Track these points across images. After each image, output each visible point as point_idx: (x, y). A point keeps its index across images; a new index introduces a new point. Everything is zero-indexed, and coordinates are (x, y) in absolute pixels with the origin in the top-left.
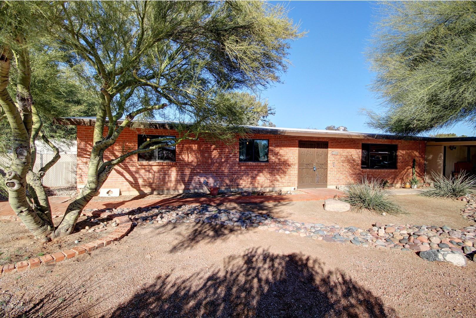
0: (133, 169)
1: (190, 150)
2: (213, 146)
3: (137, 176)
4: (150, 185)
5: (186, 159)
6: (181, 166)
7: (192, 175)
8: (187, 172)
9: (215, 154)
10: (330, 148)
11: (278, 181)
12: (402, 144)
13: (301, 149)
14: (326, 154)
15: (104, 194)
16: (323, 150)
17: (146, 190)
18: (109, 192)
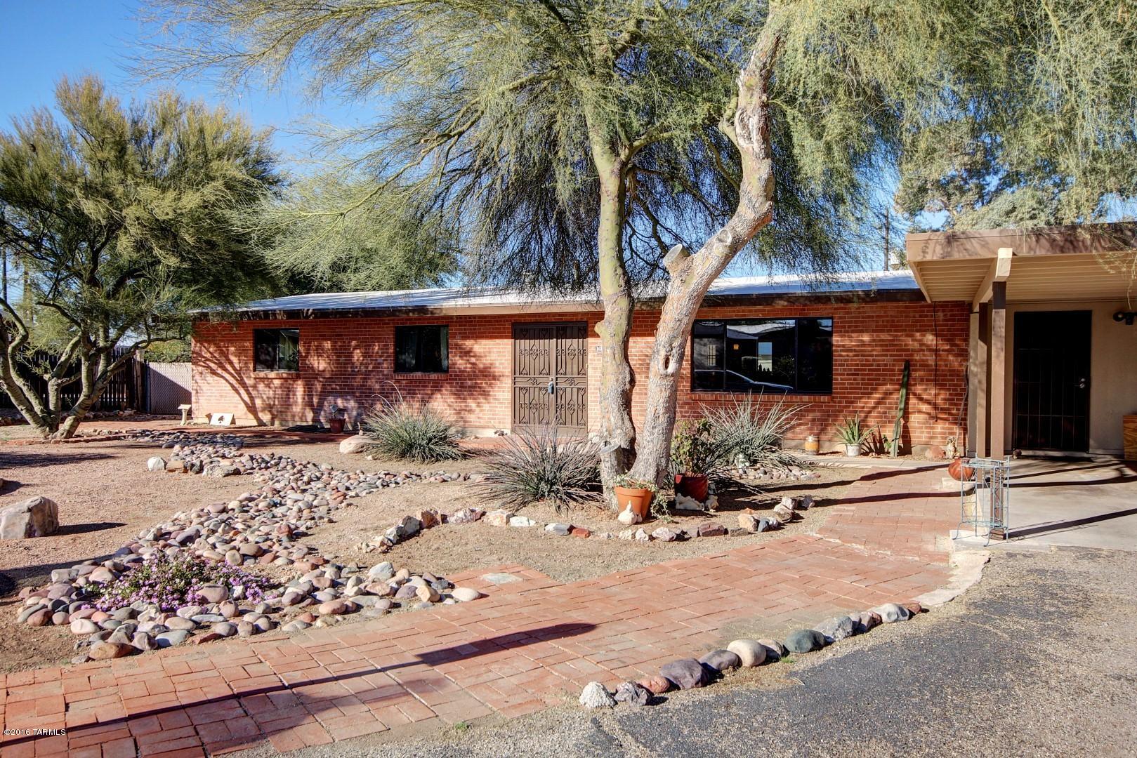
0: (249, 382)
1: (320, 352)
2: (354, 343)
3: (254, 393)
4: (270, 408)
5: (316, 365)
6: (310, 376)
7: (324, 395)
8: (318, 386)
9: (357, 355)
10: (593, 336)
11: (470, 411)
12: (848, 313)
13: (517, 341)
14: (584, 352)
15: (215, 421)
16: (574, 343)
17: (266, 417)
18: (221, 419)
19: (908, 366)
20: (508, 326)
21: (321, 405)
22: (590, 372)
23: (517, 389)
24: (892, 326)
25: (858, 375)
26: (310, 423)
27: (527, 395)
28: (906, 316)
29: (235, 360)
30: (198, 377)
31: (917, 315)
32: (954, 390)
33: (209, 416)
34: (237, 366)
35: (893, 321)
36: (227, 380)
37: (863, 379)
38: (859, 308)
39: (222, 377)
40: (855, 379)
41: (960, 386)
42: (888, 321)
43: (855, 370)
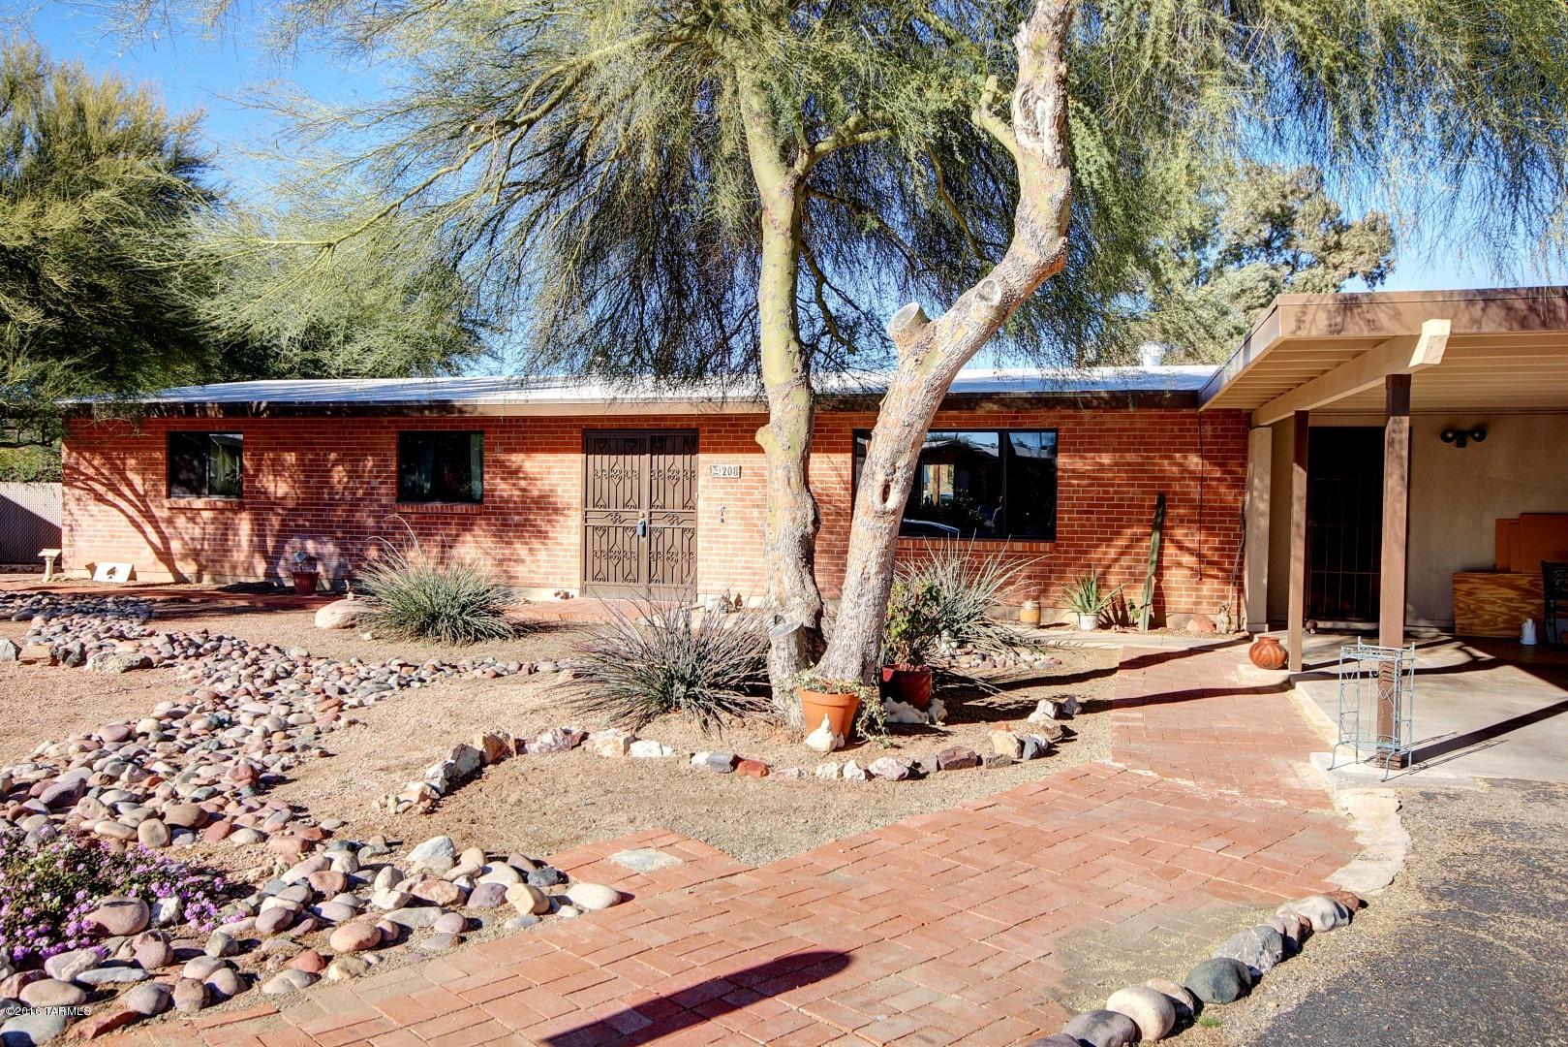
0: (161, 514)
1: (277, 469)
2: (333, 456)
3: (168, 531)
4: (195, 554)
5: (272, 489)
6: (262, 507)
7: (283, 536)
8: (275, 522)
9: (339, 474)
10: (706, 451)
11: (520, 561)
12: (1079, 424)
13: (591, 457)
14: (692, 475)
15: (101, 576)
16: (677, 462)
17: (188, 569)
18: (112, 572)
19: (1162, 501)
20: (577, 434)
21: (279, 550)
22: (701, 505)
23: (590, 530)
24: (1140, 444)
25: (1092, 512)
26: (262, 579)
27: (605, 537)
28: (1161, 430)
29: (136, 479)
30: (72, 506)
31: (1176, 428)
32: (1225, 536)
33: (92, 568)
34: (141, 490)
35: (1143, 437)
36: (122, 511)
37: (1099, 519)
38: (1095, 417)
39: (114, 505)
40: (1088, 519)
41: (1234, 529)
42: (1135, 437)
43: (1089, 505)
